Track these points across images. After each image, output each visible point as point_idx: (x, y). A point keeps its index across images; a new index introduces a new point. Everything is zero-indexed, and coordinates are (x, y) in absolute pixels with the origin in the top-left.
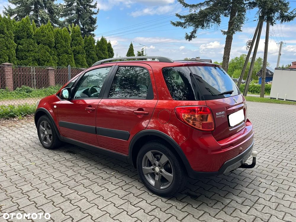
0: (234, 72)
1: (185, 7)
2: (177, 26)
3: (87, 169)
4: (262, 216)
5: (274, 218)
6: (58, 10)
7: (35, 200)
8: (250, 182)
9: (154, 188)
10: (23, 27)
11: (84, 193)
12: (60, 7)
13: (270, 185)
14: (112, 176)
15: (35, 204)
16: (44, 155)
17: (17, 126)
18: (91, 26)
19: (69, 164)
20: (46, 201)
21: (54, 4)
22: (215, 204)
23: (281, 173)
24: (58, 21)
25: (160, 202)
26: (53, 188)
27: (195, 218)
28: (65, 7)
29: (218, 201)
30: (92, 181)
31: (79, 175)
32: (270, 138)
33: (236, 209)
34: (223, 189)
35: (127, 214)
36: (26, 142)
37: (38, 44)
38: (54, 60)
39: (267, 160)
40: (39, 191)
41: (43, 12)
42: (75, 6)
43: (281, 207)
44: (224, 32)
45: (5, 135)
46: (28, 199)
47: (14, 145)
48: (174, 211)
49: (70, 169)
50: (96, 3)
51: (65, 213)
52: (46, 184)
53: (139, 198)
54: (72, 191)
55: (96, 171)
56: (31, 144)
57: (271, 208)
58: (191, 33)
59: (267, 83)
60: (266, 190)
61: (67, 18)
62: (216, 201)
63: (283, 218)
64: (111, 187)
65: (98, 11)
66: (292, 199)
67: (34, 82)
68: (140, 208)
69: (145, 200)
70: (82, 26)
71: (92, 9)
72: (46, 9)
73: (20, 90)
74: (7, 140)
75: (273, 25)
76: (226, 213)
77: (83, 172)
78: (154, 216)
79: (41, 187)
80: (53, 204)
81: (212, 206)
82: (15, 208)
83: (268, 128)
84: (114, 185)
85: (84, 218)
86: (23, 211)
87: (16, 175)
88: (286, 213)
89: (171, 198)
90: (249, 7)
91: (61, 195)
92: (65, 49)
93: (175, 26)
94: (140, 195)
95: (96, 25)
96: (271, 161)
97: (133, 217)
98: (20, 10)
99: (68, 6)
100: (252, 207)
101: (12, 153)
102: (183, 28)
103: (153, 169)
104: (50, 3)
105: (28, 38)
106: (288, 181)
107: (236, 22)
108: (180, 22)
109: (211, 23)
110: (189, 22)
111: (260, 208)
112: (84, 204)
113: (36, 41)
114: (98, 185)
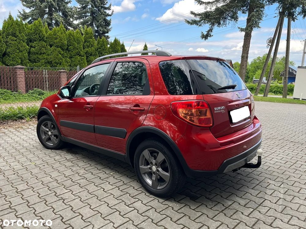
0: (257, 72)
1: (200, 5)
2: (192, 24)
3: (86, 169)
4: (265, 219)
5: (279, 221)
6: (72, 13)
7: (28, 199)
8: (258, 183)
9: (151, 188)
10: (35, 30)
11: (79, 193)
12: (74, 9)
13: (279, 187)
14: (110, 176)
15: (27, 203)
16: (45, 155)
17: (24, 127)
18: (106, 28)
19: (69, 164)
20: (39, 200)
21: (68, 6)
22: (215, 206)
23: (293, 174)
24: (72, 24)
25: (156, 203)
26: (48, 187)
27: (191, 219)
28: (80, 10)
29: (219, 203)
30: (89, 181)
31: (77, 175)
32: (286, 138)
33: (237, 211)
34: (226, 191)
35: (120, 214)
36: (30, 142)
37: (51, 46)
38: (67, 62)
39: (280, 161)
40: (34, 190)
41: (57, 15)
42: (90, 8)
43: (288, 211)
44: (242, 29)
45: (10, 136)
46: (21, 198)
47: (18, 145)
48: (169, 212)
49: (69, 169)
50: (110, 5)
51: (56, 212)
52: (42, 183)
53: (135, 198)
54: (67, 191)
55: (95, 171)
56: (34, 145)
57: (276, 211)
58: (207, 32)
59: (293, 83)
60: (274, 192)
61: (82, 20)
62: (217, 203)
63: (289, 222)
64: (107, 187)
65: (112, 13)
66: (301, 202)
67: (46, 85)
68: (134, 209)
69: (140, 200)
70: (96, 29)
71: (107, 11)
72: (60, 12)
73: (32, 93)
74: (11, 141)
75: (294, 21)
76: (225, 215)
77: (82, 172)
78: (147, 216)
79: (37, 186)
80: (45, 203)
81: (212, 208)
82: (7, 206)
83: (286, 128)
84: (111, 185)
85: (74, 217)
86: (14, 209)
87: (14, 174)
88: (292, 216)
89: (168, 199)
90: (268, 2)
91: (55, 195)
92: (77, 51)
93: (190, 24)
94: (136, 195)
95: (110, 27)
96: (284, 162)
97: (125, 217)
98: (34, 13)
99: (82, 9)
100: (255, 209)
101: (14, 153)
102: (198, 26)
103: (150, 168)
104: (64, 6)
105: (40, 40)
106: (300, 183)
107: (254, 18)
108: (195, 21)
109: (228, 21)
110: (204, 19)
111: (264, 210)
112: (77, 204)
113: (48, 44)
114: (94, 185)
